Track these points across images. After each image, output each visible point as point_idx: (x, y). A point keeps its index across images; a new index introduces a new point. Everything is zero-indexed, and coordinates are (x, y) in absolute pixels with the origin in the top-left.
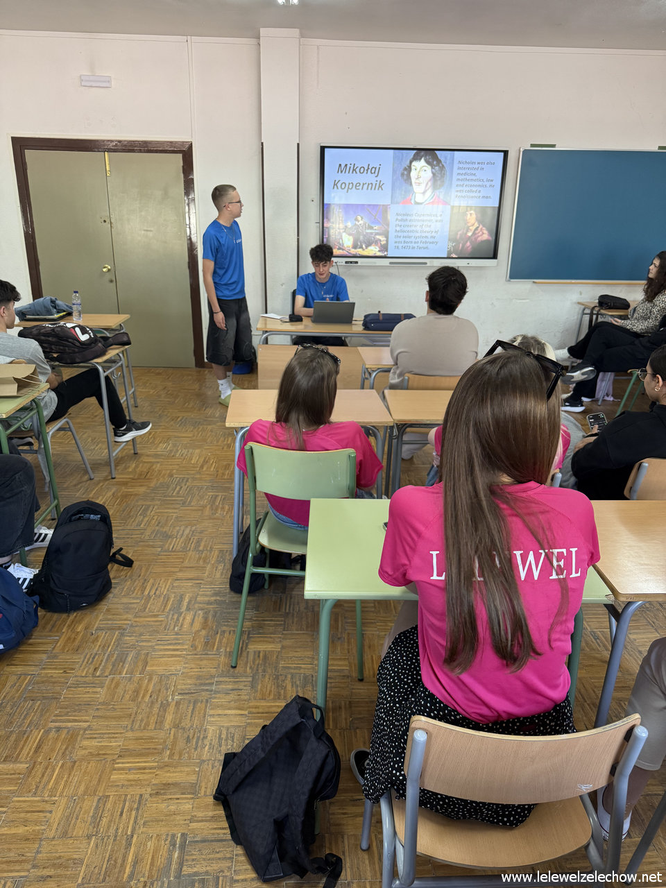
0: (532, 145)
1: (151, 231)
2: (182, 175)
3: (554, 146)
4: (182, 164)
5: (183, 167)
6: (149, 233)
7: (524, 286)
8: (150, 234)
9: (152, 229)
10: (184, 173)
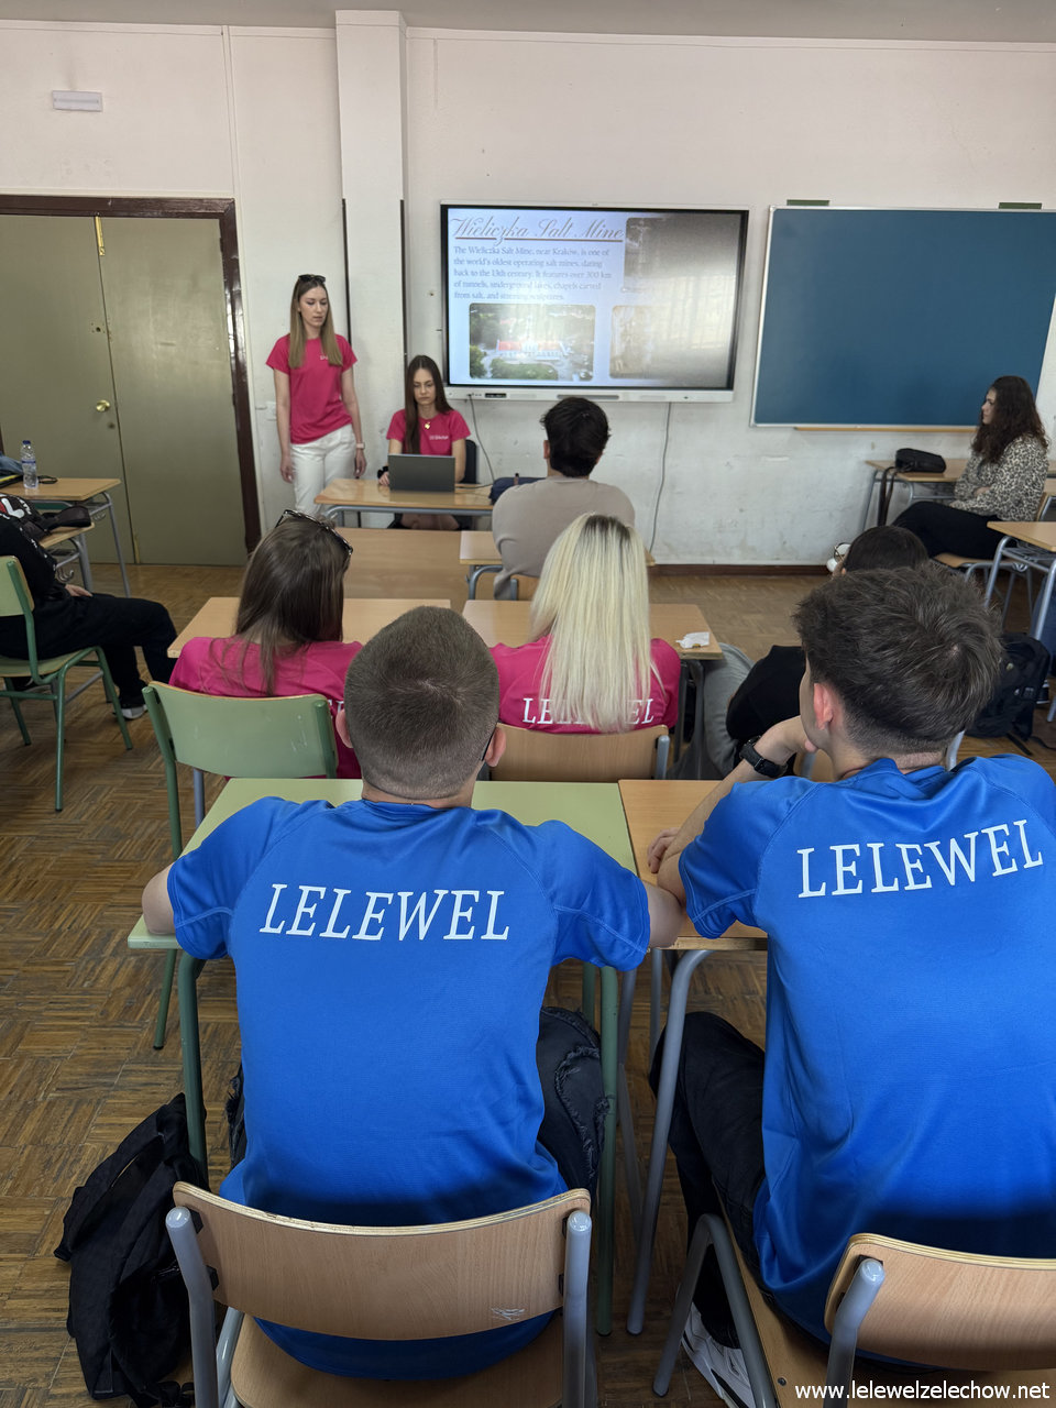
0: (790, 202)
1: (172, 345)
2: (220, 254)
3: (826, 203)
4: (219, 236)
5: (221, 240)
6: (169, 348)
7: (780, 434)
8: (172, 350)
9: (174, 342)
10: (222, 250)
